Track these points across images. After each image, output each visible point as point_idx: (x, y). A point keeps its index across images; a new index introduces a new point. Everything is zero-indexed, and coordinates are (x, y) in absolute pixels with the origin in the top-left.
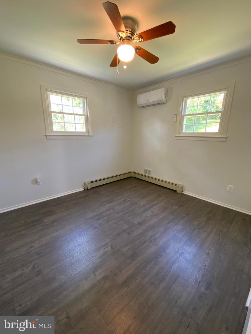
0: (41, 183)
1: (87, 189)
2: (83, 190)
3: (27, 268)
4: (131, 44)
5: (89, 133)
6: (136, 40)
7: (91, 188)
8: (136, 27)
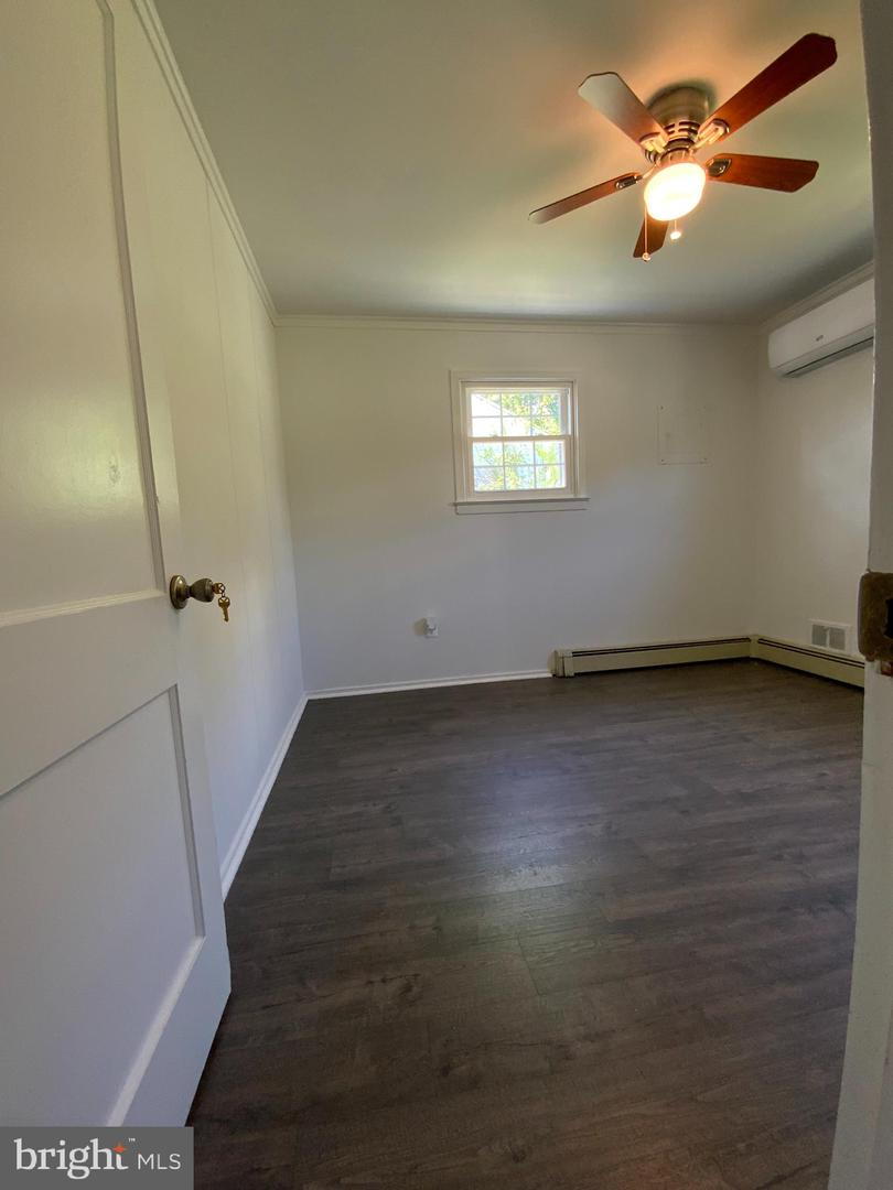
0: (436, 633)
1: (561, 674)
2: (550, 675)
3: (375, 805)
4: (690, 159)
5: (575, 492)
6: (709, 137)
7: (576, 674)
8: (706, 104)
